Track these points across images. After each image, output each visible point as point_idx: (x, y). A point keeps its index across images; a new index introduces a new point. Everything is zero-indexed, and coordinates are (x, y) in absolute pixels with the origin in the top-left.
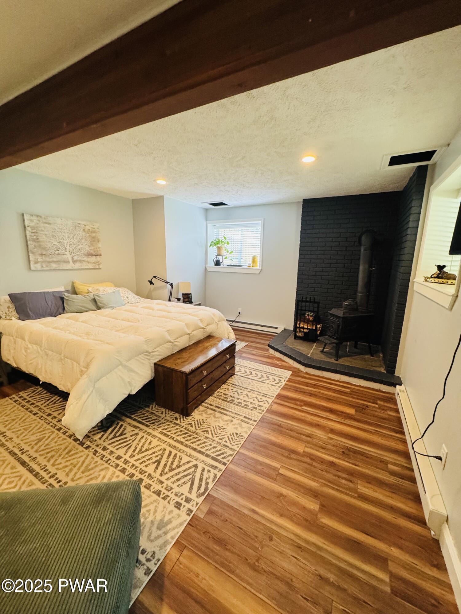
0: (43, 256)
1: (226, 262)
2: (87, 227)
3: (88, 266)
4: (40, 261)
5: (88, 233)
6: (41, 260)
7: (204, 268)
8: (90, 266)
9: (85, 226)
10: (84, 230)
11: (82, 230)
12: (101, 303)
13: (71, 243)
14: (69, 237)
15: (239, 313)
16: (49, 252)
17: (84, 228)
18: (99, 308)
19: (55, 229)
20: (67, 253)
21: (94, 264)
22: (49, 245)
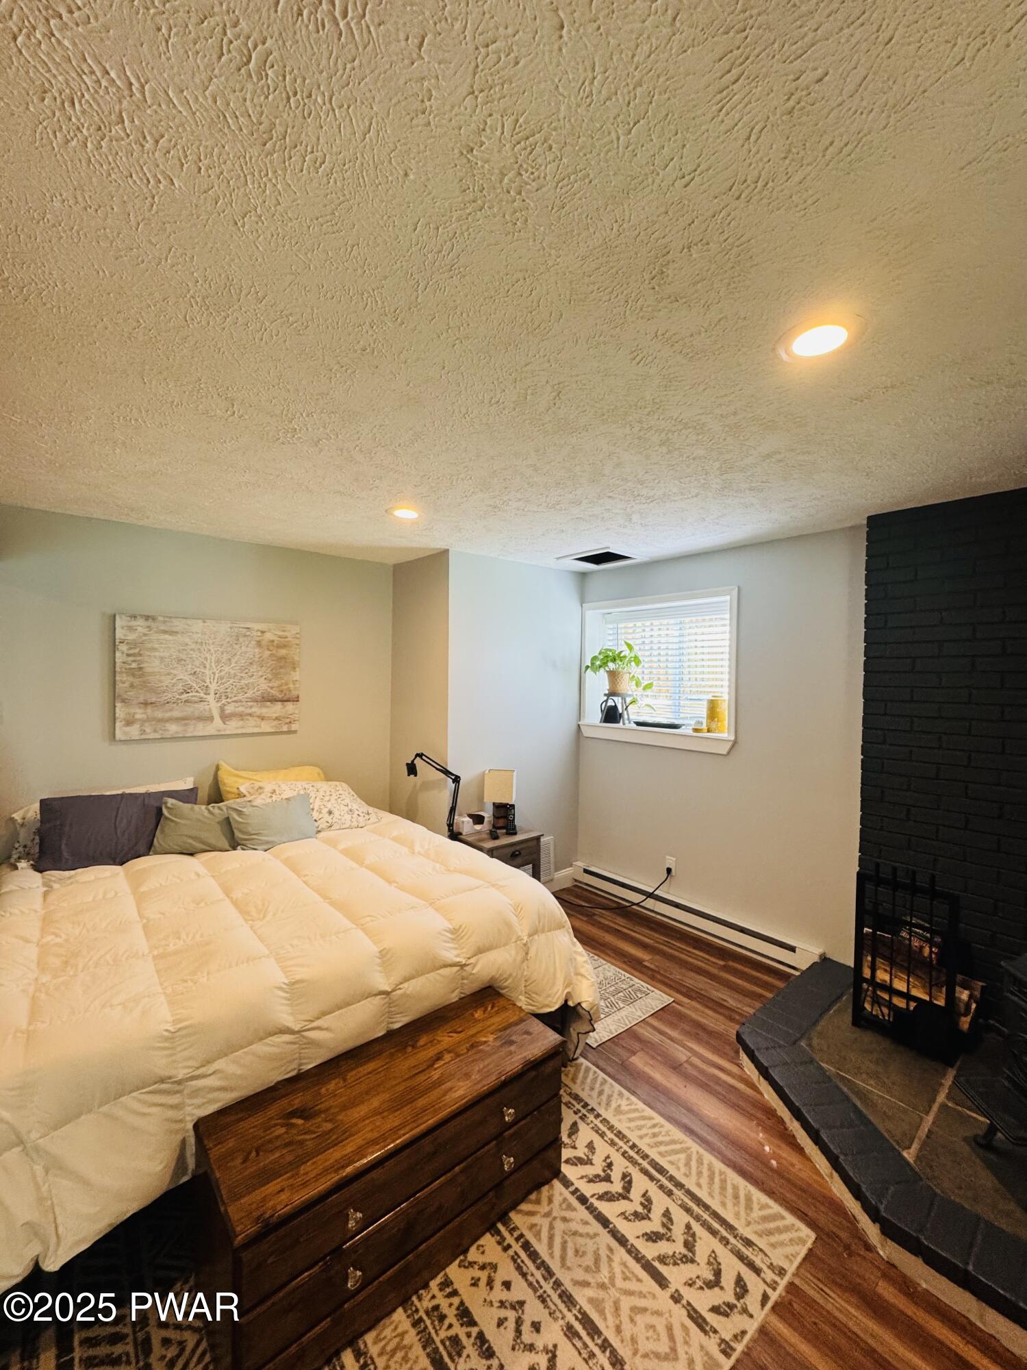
0: (149, 707)
1: (634, 713)
2: (268, 636)
3: (260, 727)
4: (139, 720)
5: (268, 649)
6: (144, 716)
7: (574, 727)
8: (266, 727)
9: (263, 632)
10: (259, 644)
11: (253, 643)
12: (241, 831)
13: (223, 673)
14: (218, 661)
15: (669, 871)
16: (164, 698)
17: (258, 639)
18: (234, 844)
19: (187, 645)
20: (211, 698)
21: (276, 723)
22: (167, 681)
